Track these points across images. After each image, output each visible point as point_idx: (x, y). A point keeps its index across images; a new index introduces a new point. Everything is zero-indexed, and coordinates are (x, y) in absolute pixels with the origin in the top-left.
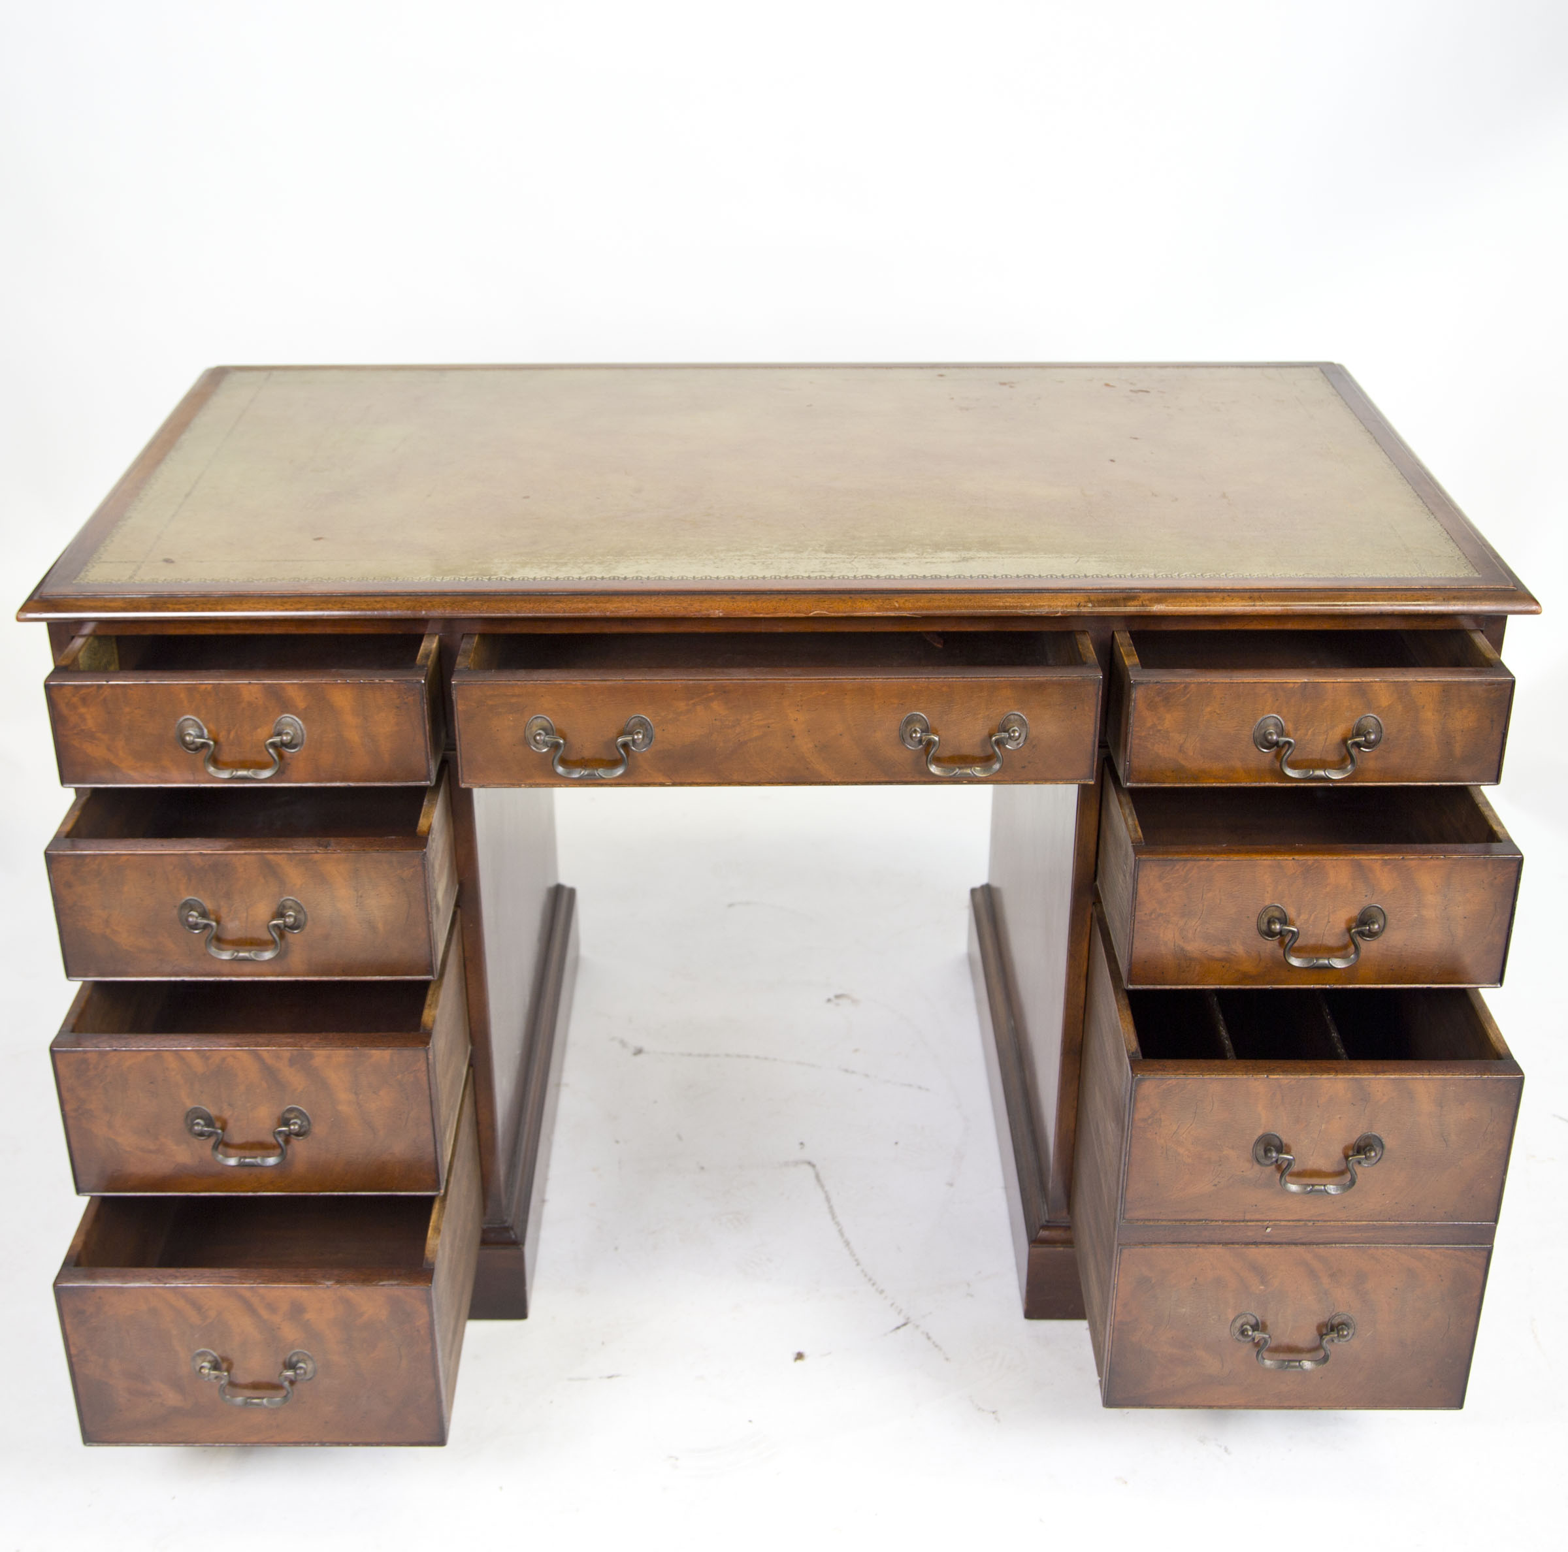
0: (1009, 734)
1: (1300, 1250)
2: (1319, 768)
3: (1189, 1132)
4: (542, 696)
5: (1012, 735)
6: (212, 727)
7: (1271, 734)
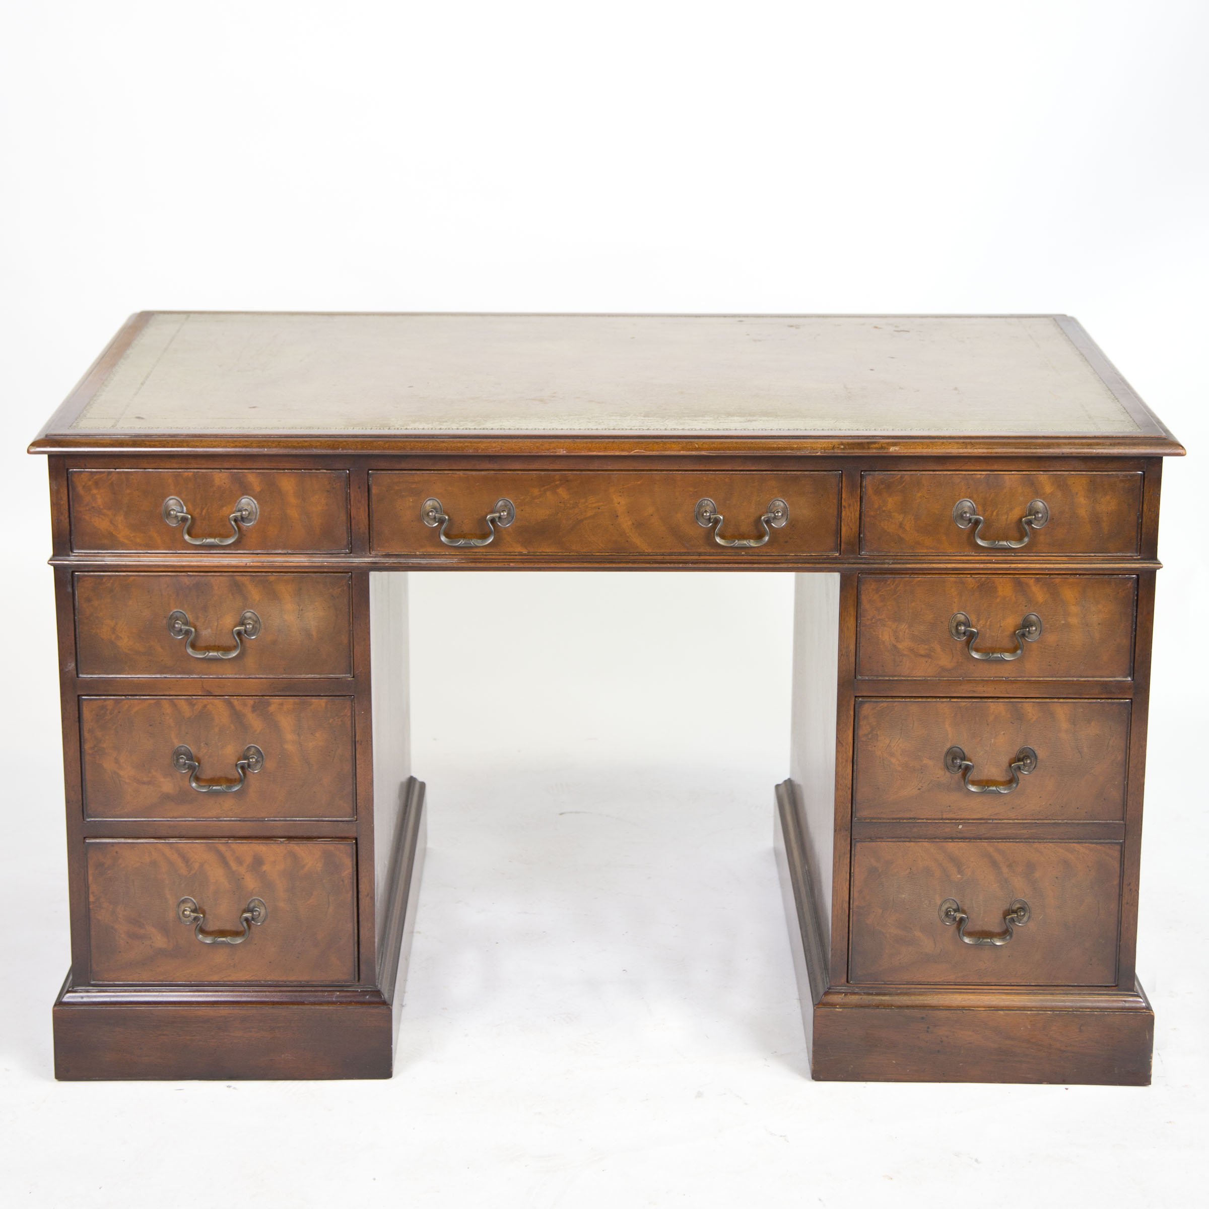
0: (775, 514)
1: (985, 844)
2: (1003, 540)
3: (898, 745)
4: (434, 483)
5: (777, 514)
6: (190, 506)
7: (965, 513)
